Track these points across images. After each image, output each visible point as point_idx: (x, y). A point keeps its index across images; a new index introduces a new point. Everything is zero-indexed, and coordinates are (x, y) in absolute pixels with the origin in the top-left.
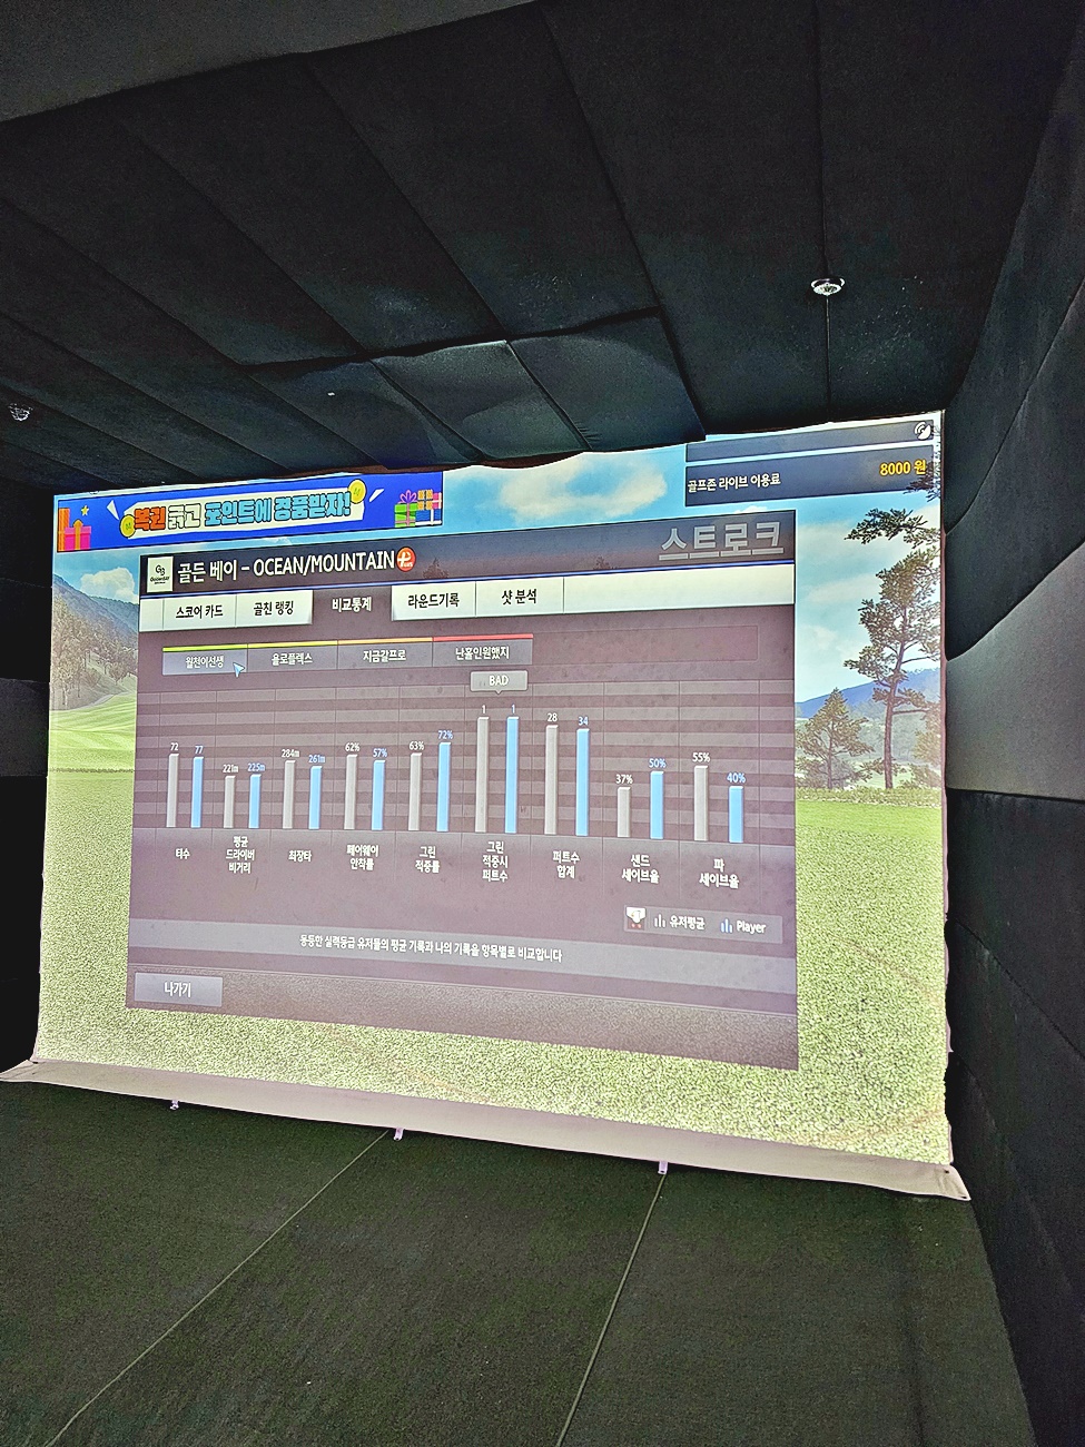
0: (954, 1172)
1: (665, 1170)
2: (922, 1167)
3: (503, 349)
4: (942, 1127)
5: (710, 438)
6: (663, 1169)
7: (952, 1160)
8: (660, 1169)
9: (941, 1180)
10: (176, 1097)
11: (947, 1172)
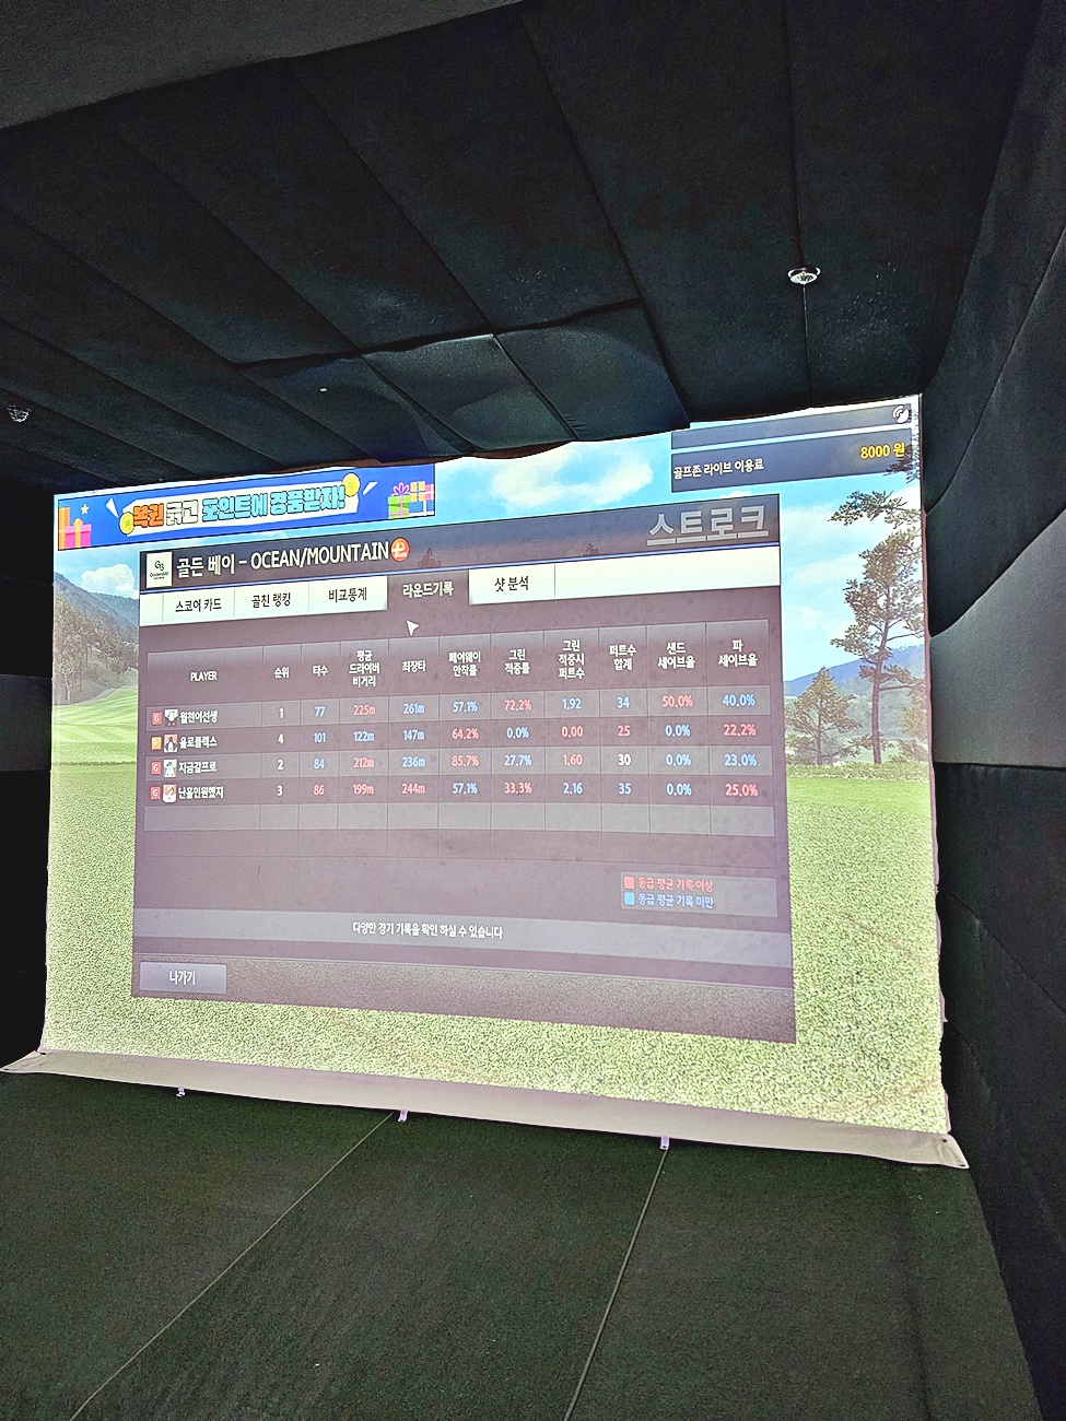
0: (952, 1141)
1: (667, 1145)
2: (921, 1137)
3: (490, 342)
4: (938, 1096)
5: (694, 426)
6: (665, 1145)
7: (950, 1129)
8: (662, 1144)
9: (939, 1148)
10: (182, 1084)
11: (945, 1141)
